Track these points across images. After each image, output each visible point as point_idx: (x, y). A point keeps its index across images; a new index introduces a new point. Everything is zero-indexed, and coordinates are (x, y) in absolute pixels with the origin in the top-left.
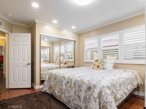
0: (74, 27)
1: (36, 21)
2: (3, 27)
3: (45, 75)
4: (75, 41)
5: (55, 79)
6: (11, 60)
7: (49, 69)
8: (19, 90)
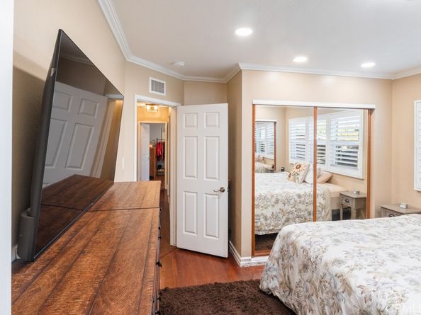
0: (368, 65)
1: (242, 66)
2: (164, 94)
3: (266, 219)
4: (371, 111)
5: (305, 267)
6: (182, 176)
7: (277, 202)
8: (197, 258)
